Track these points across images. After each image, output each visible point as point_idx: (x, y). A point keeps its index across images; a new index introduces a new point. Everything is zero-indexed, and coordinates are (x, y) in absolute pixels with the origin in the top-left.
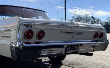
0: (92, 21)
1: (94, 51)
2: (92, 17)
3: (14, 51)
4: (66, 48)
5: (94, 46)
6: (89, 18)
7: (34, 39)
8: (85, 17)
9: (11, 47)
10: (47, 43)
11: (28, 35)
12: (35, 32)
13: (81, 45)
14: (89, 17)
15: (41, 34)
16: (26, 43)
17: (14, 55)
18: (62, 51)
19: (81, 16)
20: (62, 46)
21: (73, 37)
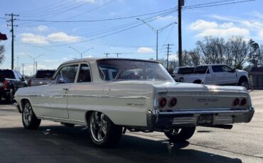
0: (250, 54)
1: (234, 122)
2: (251, 42)
3: (150, 119)
4: (199, 117)
5: (233, 116)
6: (244, 45)
7: (167, 107)
8: (232, 42)
9: (147, 115)
10: (179, 111)
11: (162, 103)
12: (168, 100)
13: (217, 114)
14: (244, 42)
15: (174, 102)
16: (161, 111)
17: (150, 123)
18: (194, 120)
19: (222, 40)
20: (191, 115)
21: (207, 104)
